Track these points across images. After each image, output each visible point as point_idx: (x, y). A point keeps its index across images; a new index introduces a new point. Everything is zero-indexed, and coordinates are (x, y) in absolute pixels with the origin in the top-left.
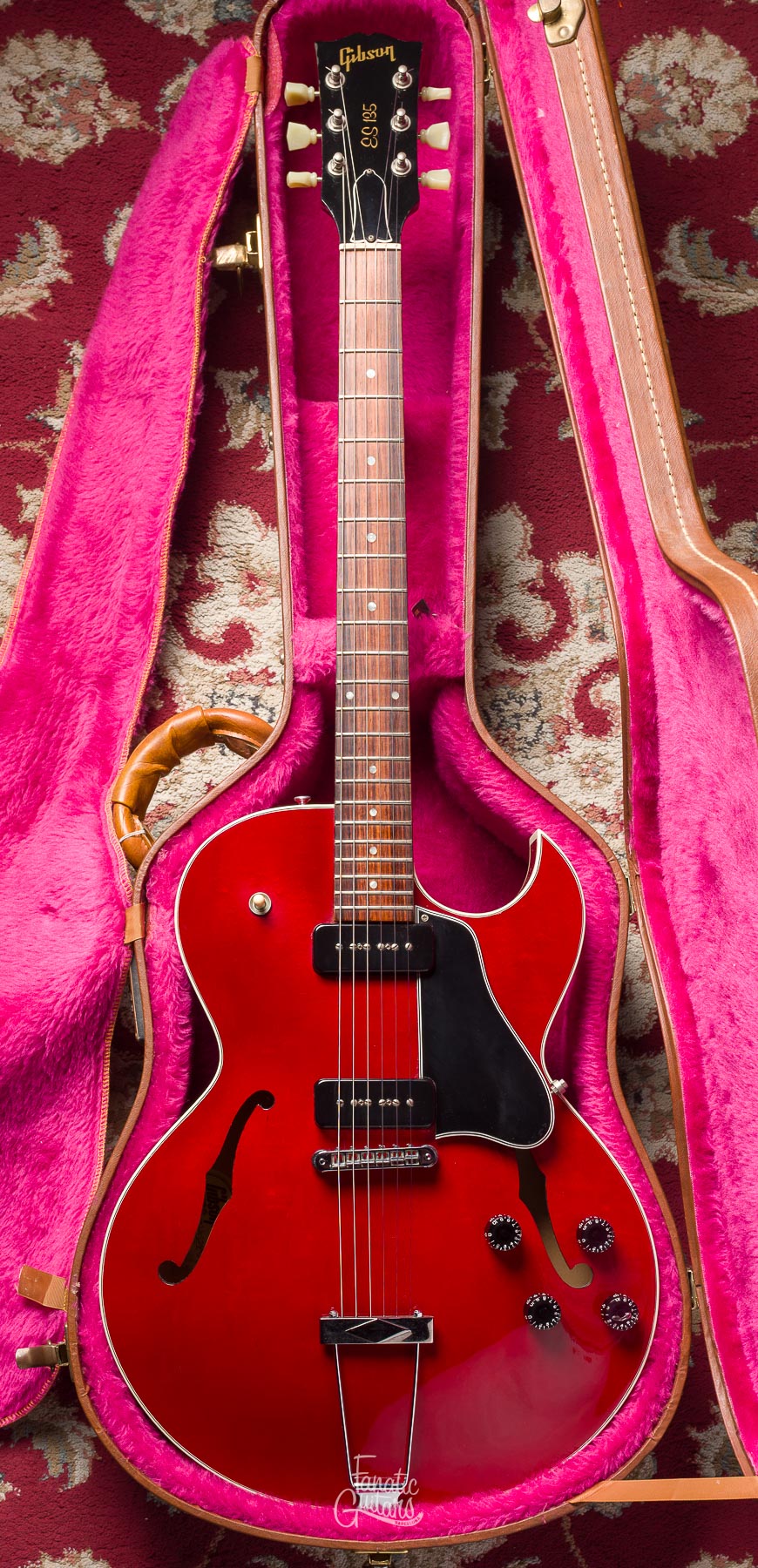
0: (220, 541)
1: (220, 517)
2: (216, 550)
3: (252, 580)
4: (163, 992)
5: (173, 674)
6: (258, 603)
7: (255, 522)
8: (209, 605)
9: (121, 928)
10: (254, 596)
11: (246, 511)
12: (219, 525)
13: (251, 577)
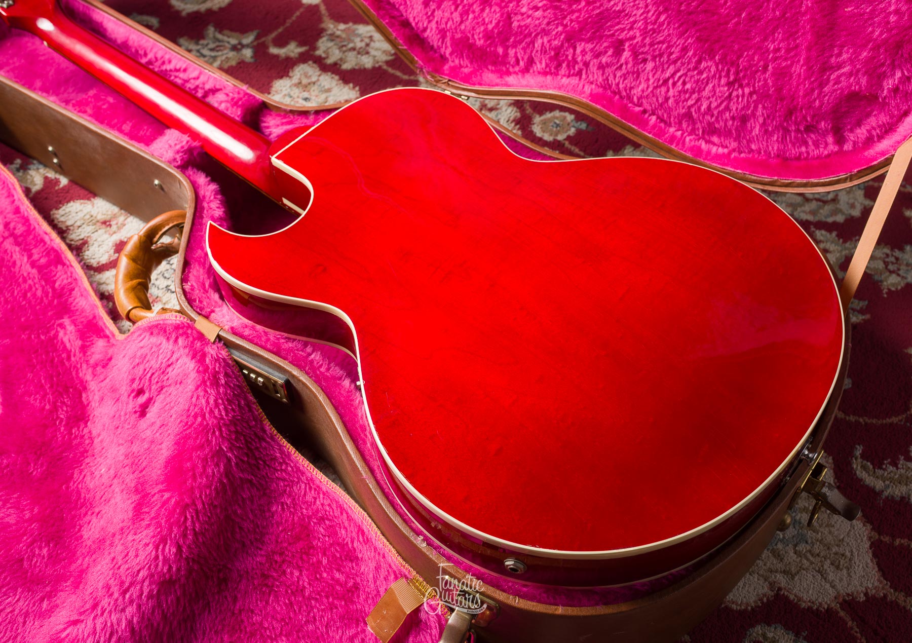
0: (69, 223)
1: (58, 216)
2: (71, 228)
3: (106, 223)
4: (268, 340)
5: (104, 288)
6: (119, 228)
7: (81, 204)
8: (92, 249)
9: (201, 337)
10: (114, 228)
11: (72, 203)
12: (62, 219)
13: (104, 223)
